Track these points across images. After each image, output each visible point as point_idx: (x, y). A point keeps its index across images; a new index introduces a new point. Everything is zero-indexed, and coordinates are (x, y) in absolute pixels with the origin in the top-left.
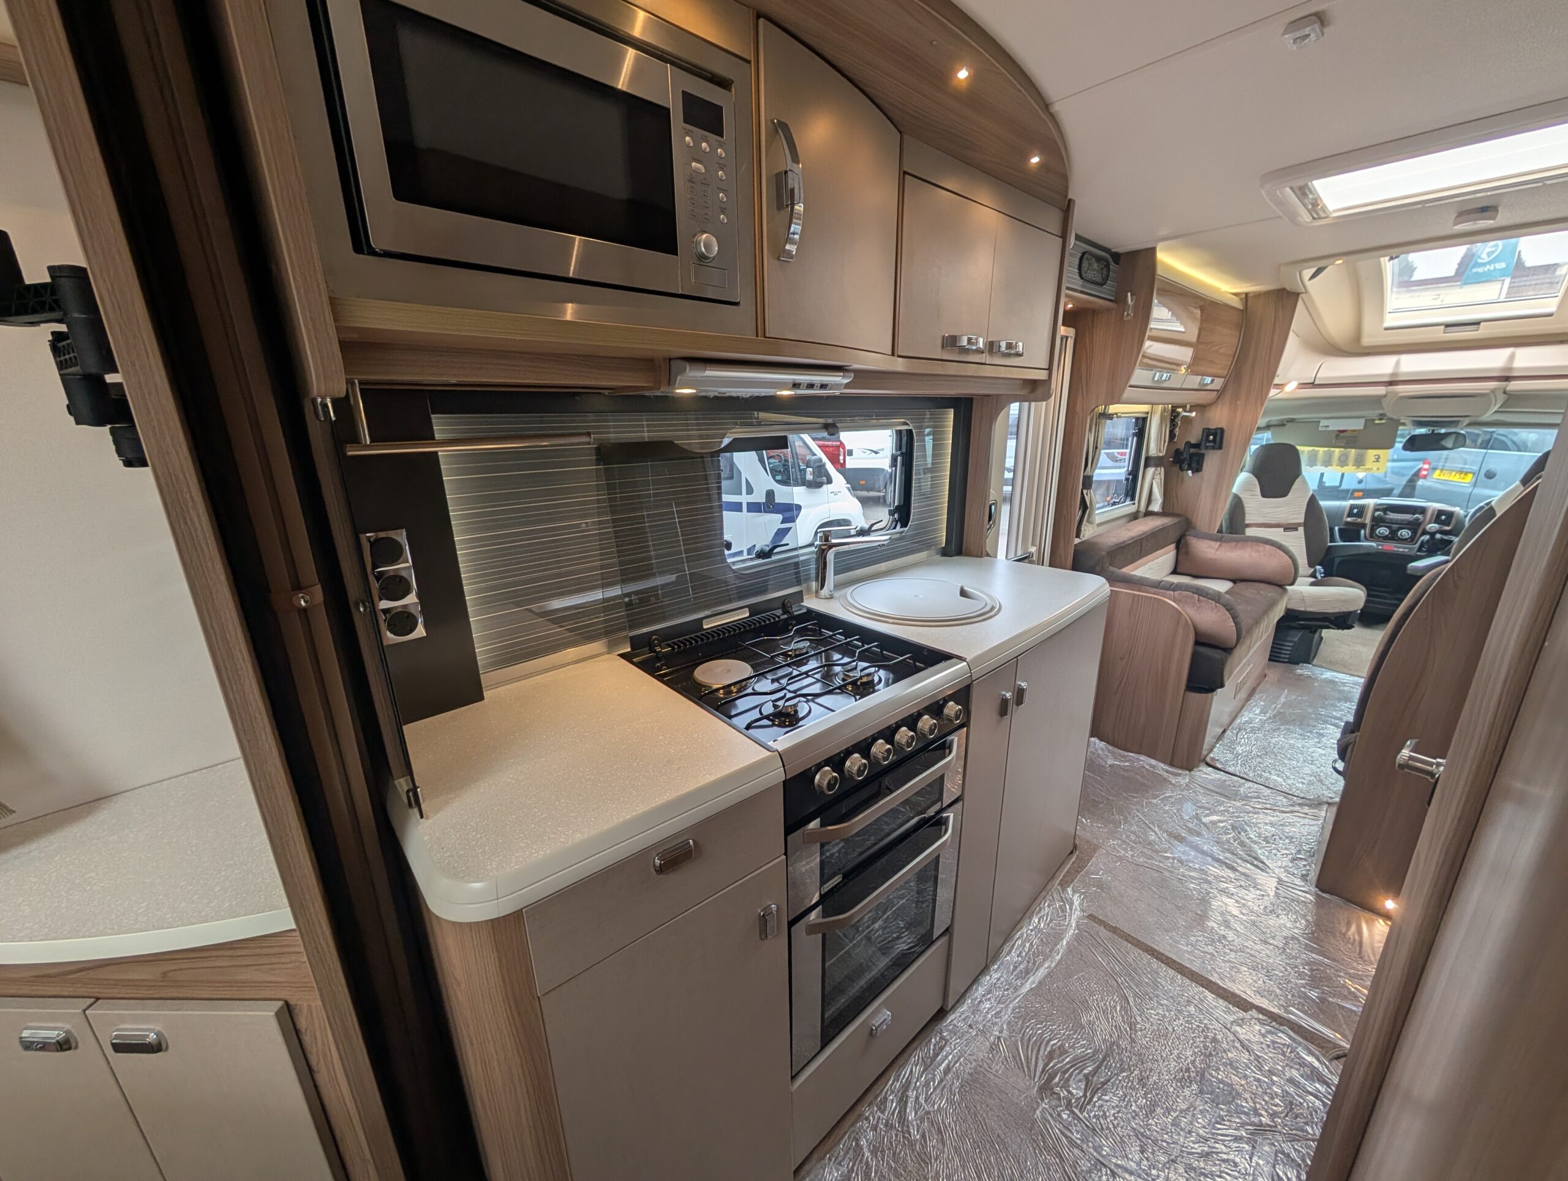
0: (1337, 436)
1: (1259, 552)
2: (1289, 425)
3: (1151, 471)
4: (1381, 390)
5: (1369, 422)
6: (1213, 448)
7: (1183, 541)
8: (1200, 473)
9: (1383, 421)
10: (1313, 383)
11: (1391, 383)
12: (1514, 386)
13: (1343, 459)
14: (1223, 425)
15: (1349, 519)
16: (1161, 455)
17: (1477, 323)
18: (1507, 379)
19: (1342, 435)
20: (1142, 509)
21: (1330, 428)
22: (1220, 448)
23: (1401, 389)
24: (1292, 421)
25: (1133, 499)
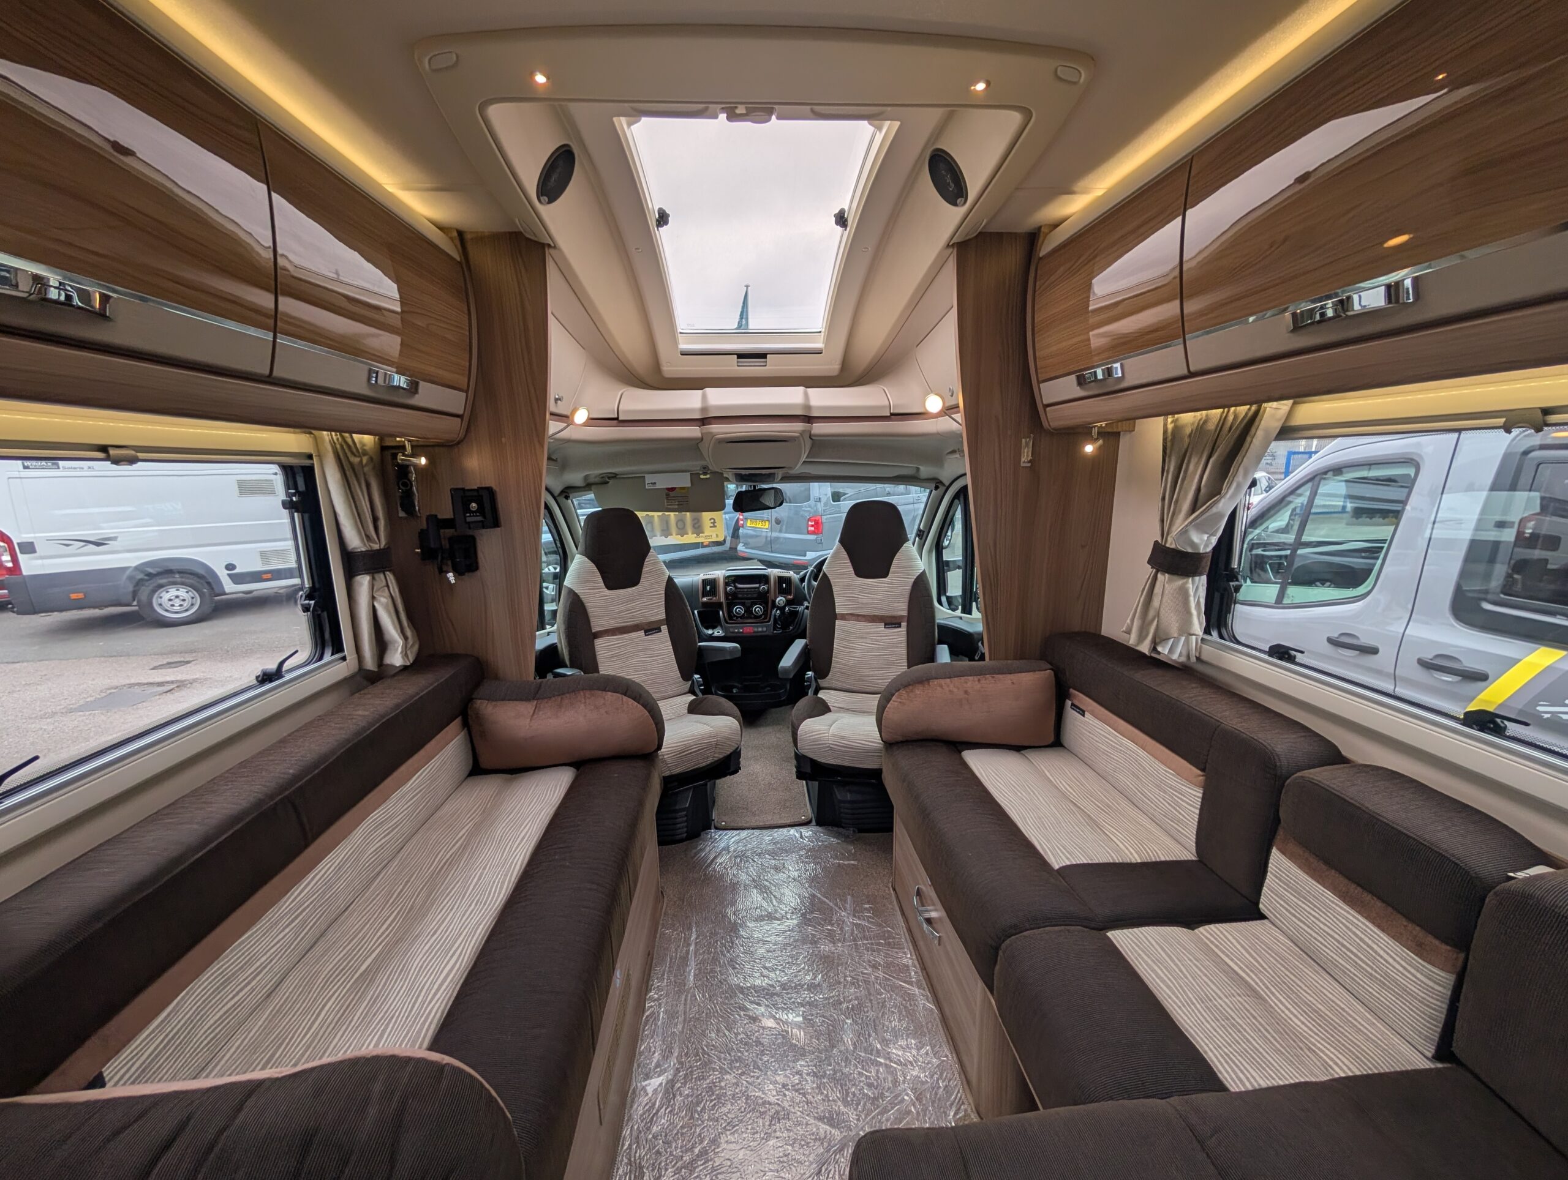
0: (667, 495)
1: (597, 708)
2: (611, 482)
3: (363, 582)
4: (694, 432)
5: (694, 477)
6: (484, 525)
7: (470, 712)
8: (478, 573)
9: (708, 476)
10: (617, 419)
11: (704, 421)
12: (819, 428)
13: (680, 525)
14: (490, 482)
15: (705, 599)
16: (376, 547)
17: (762, 356)
18: (808, 419)
19: (672, 494)
20: (370, 663)
21: (658, 486)
22: (496, 524)
23: (716, 428)
24: (614, 476)
25: (338, 648)
